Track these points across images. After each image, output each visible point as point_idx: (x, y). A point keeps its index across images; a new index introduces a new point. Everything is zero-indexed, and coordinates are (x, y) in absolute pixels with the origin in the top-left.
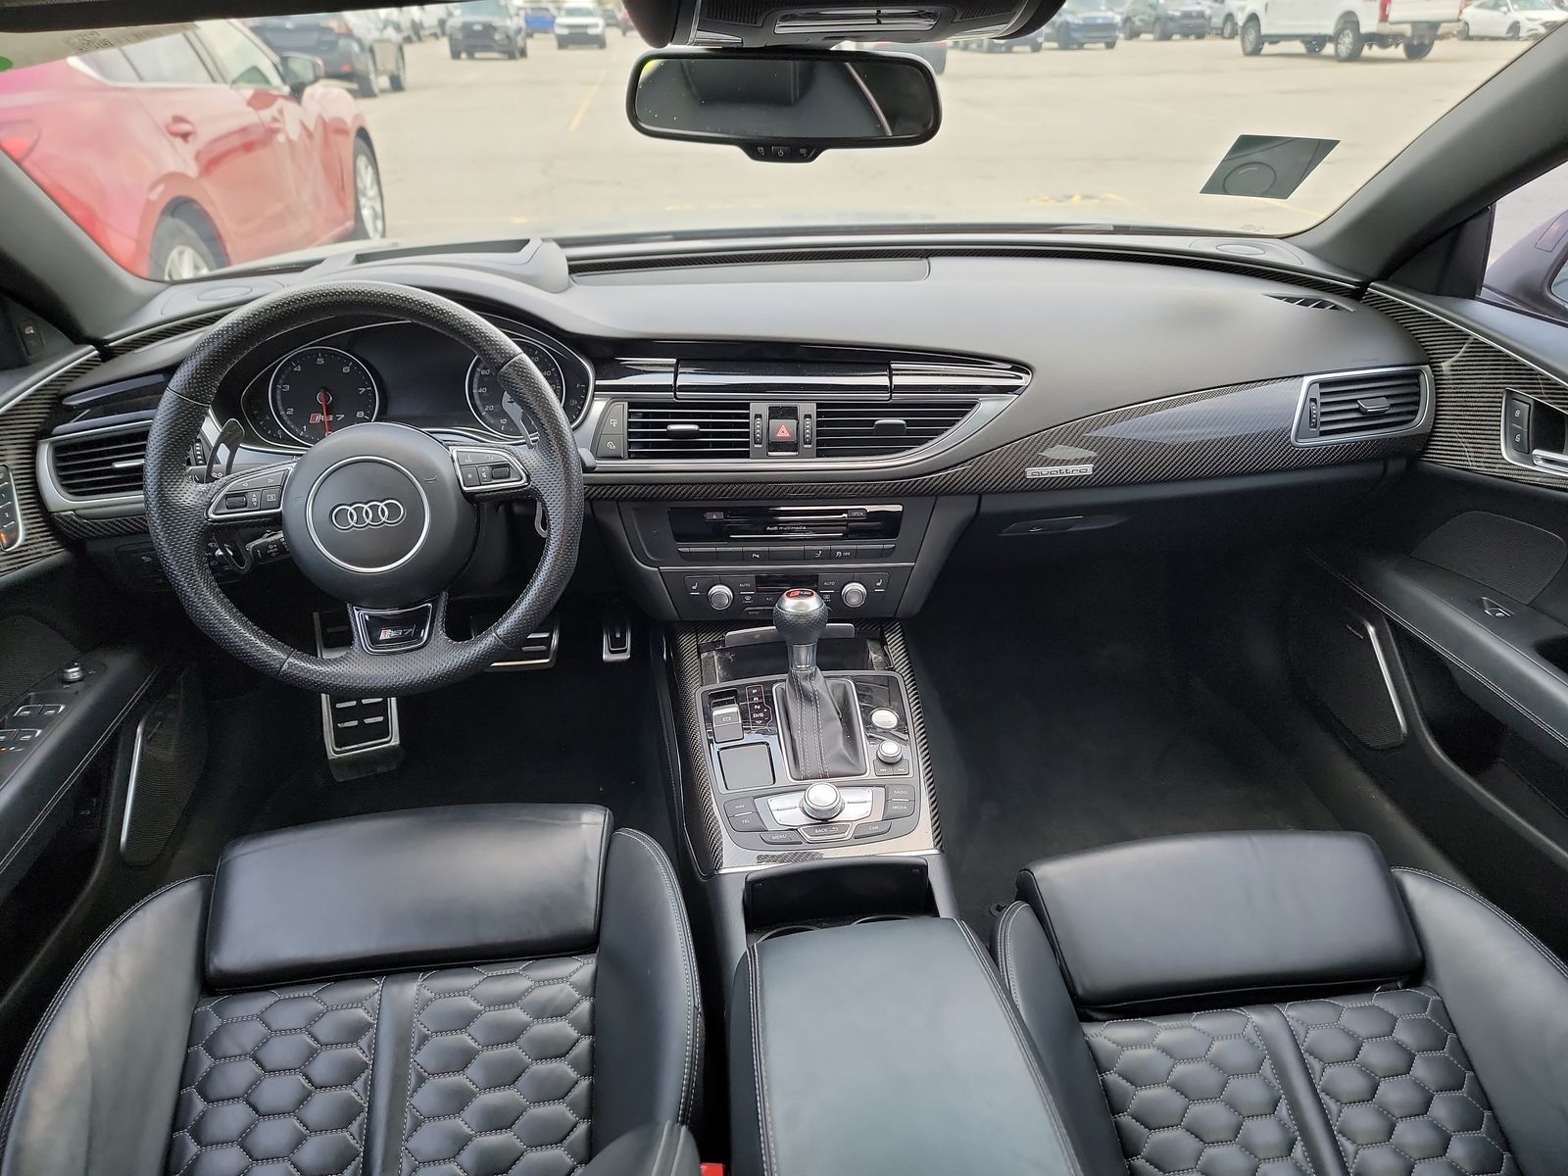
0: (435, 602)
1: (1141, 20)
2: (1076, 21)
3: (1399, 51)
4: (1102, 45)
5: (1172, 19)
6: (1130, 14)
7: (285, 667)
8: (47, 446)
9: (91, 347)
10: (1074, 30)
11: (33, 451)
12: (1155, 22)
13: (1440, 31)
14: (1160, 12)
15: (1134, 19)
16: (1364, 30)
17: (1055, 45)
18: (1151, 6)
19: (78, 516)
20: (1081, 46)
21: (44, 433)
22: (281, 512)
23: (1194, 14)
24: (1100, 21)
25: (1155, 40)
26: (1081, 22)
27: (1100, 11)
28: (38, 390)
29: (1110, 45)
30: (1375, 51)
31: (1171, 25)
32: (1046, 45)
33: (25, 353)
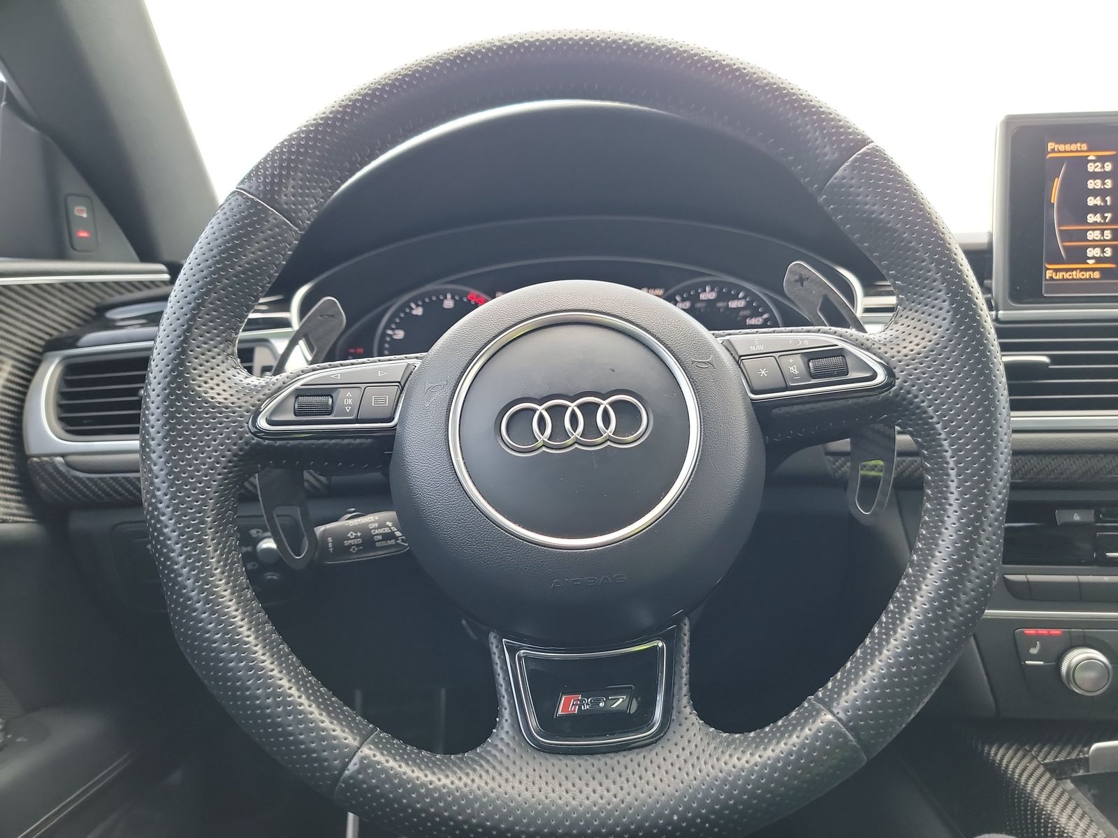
0: (672, 640)
7: (352, 767)
8: (57, 361)
9: (162, 267)
11: (31, 368)
19: (68, 464)
21: (54, 345)
22: (393, 428)
28: (65, 284)
33: (68, 245)
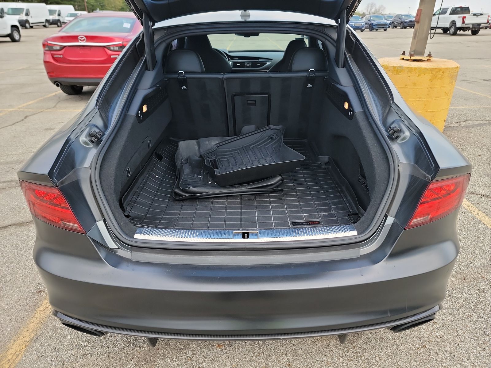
1: (397, 23)
2: (375, 23)
3: (469, 32)
4: (383, 30)
5: (406, 22)
6: (394, 21)
10: (374, 26)
12: (401, 23)
13: (481, 26)
14: (403, 20)
15: (394, 22)
16: (457, 26)
17: (368, 30)
18: (400, 18)
20: (377, 30)
23: (413, 21)
24: (382, 23)
25: (401, 29)
26: (376, 23)
27: (383, 20)
29: (385, 30)
30: (462, 32)
31: (406, 24)
32: (365, 30)
